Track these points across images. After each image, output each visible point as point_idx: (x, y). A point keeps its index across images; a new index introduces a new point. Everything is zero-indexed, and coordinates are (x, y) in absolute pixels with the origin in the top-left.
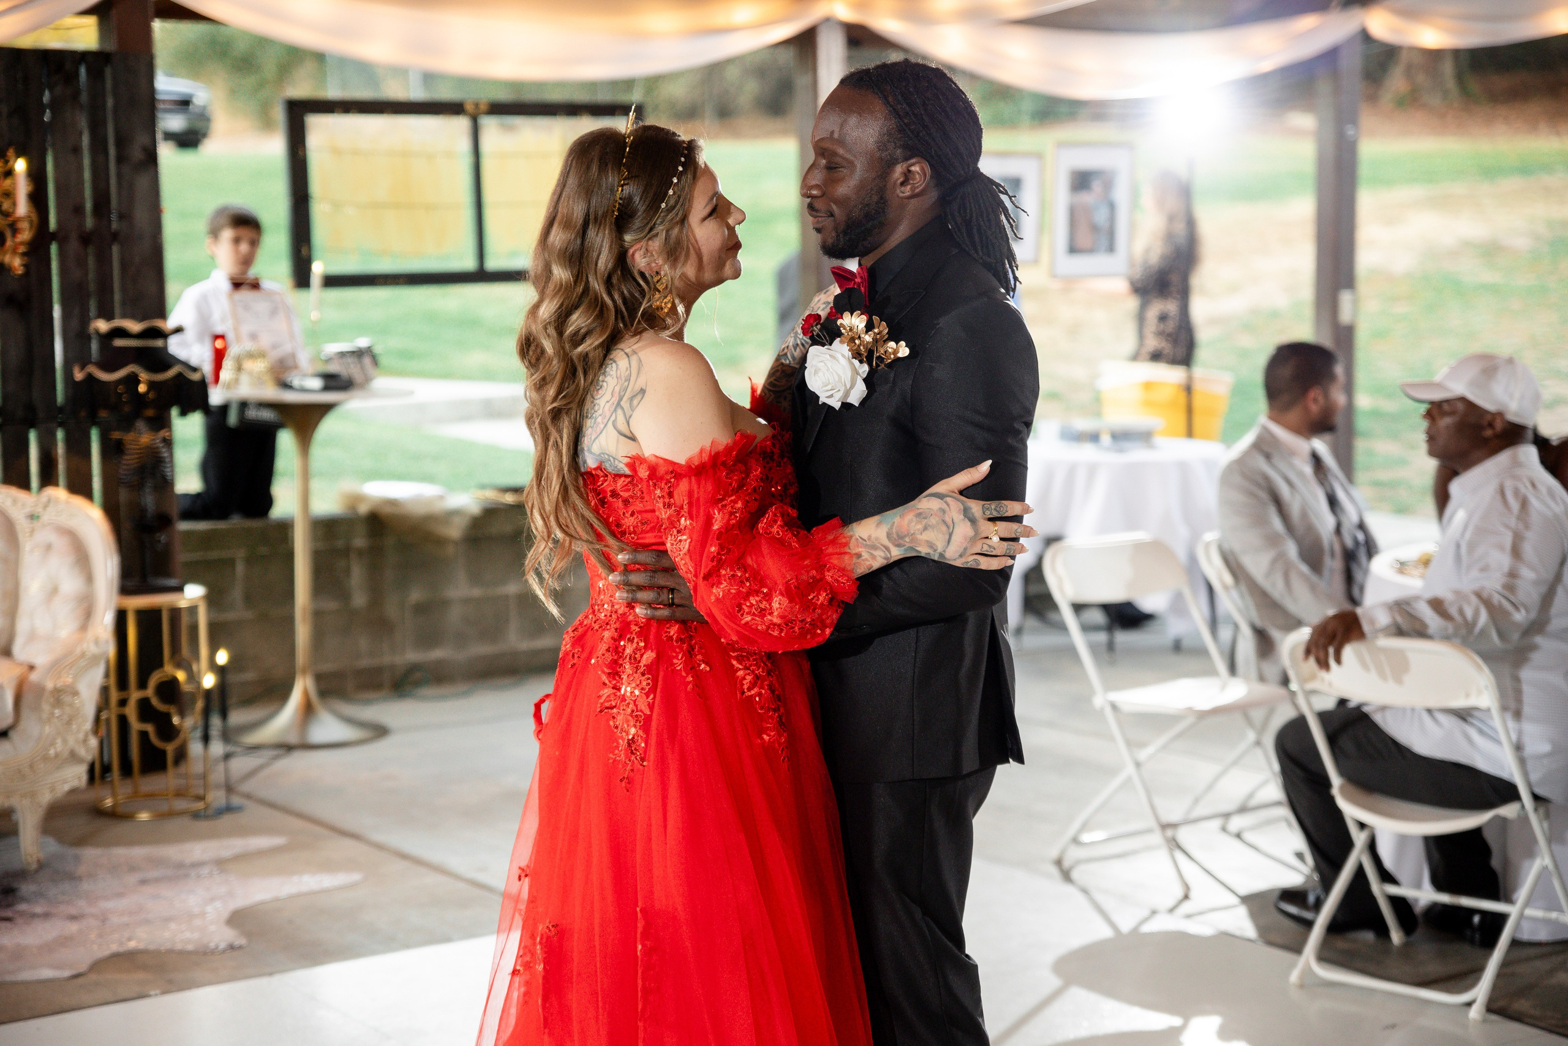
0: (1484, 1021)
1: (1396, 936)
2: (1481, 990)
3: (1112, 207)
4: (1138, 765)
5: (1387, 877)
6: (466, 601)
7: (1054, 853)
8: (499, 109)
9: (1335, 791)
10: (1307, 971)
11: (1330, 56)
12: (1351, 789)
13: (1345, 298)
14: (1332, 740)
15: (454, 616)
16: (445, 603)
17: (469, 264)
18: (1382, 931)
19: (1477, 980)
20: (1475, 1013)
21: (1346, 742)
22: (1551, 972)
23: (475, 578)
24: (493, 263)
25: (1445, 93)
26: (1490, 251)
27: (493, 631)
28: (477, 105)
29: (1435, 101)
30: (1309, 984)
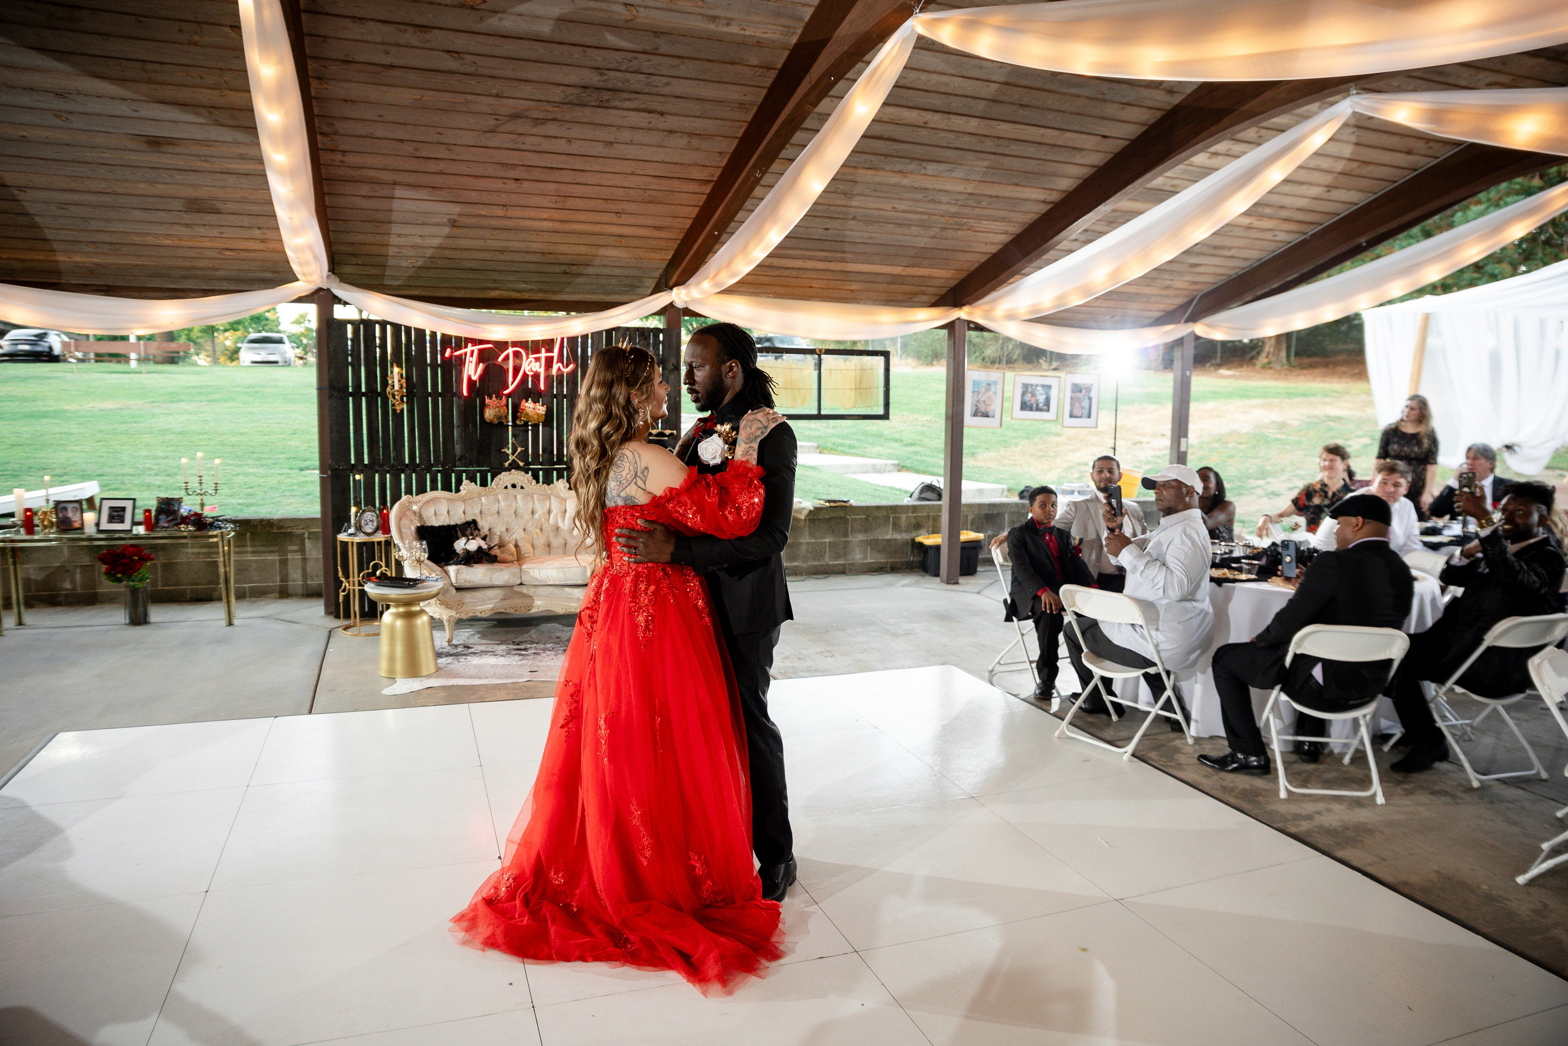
0: (1130, 761)
1: (1114, 718)
2: (1131, 747)
3: (1090, 399)
4: (1023, 635)
5: (1111, 693)
6: (808, 544)
7: (990, 668)
8: (829, 352)
9: (1083, 655)
10: (1063, 732)
11: (1180, 342)
12: (1091, 655)
13: (1183, 440)
14: (1083, 633)
15: (803, 548)
16: (800, 544)
17: (815, 412)
18: (1109, 715)
19: (1128, 744)
20: (1126, 757)
21: (1088, 634)
22: (1174, 739)
23: (812, 535)
24: (823, 413)
25: (1283, 365)
26: (1282, 426)
27: (819, 555)
28: (820, 350)
29: (1278, 367)
30: (1063, 737)
